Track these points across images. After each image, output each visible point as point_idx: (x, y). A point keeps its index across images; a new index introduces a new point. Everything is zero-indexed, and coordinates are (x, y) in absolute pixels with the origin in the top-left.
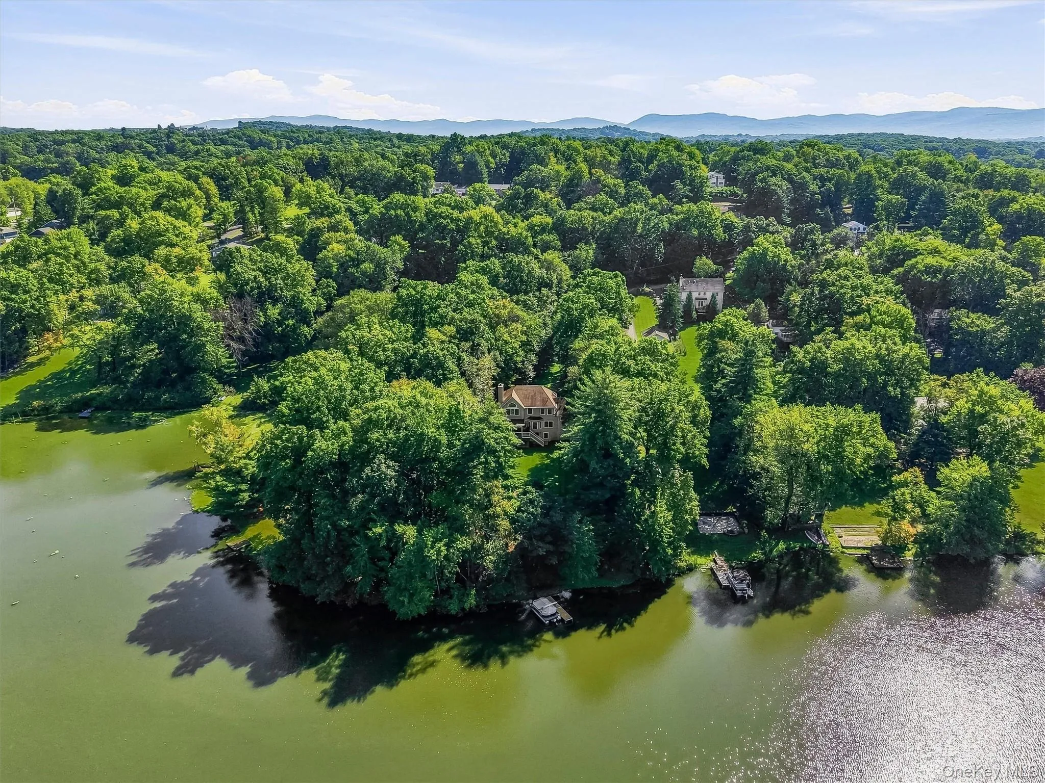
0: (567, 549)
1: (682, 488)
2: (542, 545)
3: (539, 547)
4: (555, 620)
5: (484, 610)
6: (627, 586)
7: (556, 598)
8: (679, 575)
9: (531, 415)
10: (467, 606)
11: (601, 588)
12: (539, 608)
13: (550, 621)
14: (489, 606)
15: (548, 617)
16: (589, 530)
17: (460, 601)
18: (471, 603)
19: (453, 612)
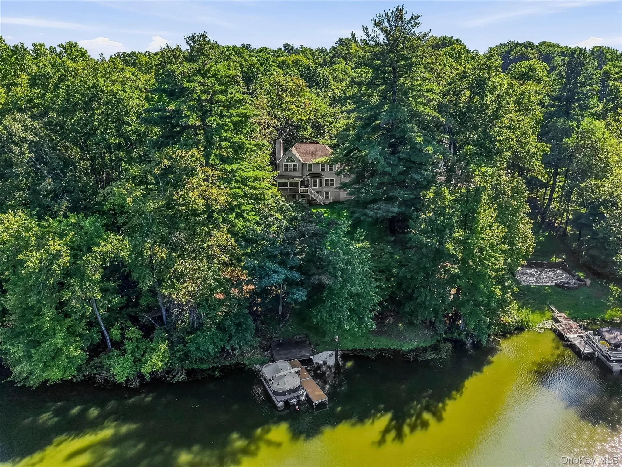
0: (324, 279)
1: (513, 197)
2: (279, 269)
3: (274, 272)
4: (295, 401)
5: (181, 377)
6: (425, 349)
7: (306, 362)
8: (504, 336)
9: (311, 172)
10: (146, 370)
11: (382, 350)
12: (269, 377)
13: (286, 402)
14: (189, 373)
15: (283, 394)
16: (363, 249)
17: (137, 361)
18: (153, 366)
19: (120, 379)
